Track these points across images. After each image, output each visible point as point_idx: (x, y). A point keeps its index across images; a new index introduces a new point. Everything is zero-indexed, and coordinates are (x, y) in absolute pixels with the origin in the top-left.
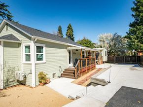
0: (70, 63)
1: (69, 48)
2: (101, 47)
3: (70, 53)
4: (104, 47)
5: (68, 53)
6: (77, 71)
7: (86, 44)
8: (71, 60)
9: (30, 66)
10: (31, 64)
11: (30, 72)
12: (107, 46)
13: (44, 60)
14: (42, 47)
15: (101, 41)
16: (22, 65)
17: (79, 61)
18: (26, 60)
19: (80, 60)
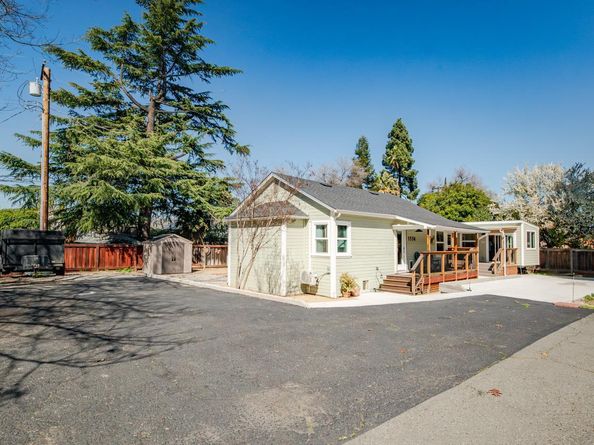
0: (399, 262)
1: (398, 227)
2: (516, 216)
3: (399, 237)
4: (528, 214)
5: (396, 239)
6: (417, 280)
7: (460, 202)
8: (404, 254)
9: (327, 260)
10: (328, 258)
11: (326, 271)
12: (542, 211)
13: (349, 252)
14: (345, 227)
15: (517, 193)
16: (310, 260)
17: (421, 256)
18: (318, 251)
19: (426, 255)
